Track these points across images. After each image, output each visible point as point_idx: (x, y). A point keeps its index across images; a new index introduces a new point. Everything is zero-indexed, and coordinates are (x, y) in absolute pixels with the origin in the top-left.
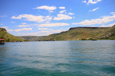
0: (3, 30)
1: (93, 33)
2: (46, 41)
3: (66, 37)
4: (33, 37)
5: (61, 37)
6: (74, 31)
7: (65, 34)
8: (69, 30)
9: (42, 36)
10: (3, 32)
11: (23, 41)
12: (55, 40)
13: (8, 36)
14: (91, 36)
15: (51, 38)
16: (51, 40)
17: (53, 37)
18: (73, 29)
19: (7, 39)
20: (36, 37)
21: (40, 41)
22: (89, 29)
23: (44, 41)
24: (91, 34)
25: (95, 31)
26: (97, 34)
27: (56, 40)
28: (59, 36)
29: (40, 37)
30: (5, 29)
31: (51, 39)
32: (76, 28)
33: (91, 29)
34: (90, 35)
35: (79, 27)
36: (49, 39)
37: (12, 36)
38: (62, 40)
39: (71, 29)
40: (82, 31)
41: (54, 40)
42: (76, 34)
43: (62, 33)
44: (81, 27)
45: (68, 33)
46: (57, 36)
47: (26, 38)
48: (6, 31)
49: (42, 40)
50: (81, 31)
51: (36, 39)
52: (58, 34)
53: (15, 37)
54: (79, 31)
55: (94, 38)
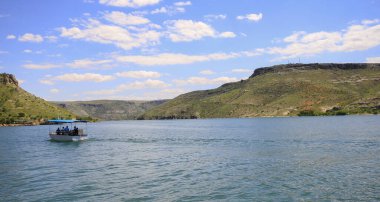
0: (5, 81)
1: (344, 88)
2: (164, 118)
4: (118, 104)
5: (222, 105)
6: (271, 80)
7: (236, 92)
8: (253, 76)
9: (151, 102)
10: (4, 89)
12: (197, 114)
13: (22, 101)
14: (339, 100)
15: (184, 107)
16: (182, 115)
17: (189, 105)
18: (268, 74)
19: (16, 111)
20: (131, 103)
21: (141, 118)
22: (329, 72)
23: (157, 118)
24: (337, 92)
25: (355, 79)
26: (363, 90)
27: (203, 116)
28: (214, 99)
29: (143, 105)
30: (11, 77)
31: (183, 112)
32: (280, 68)
33: (339, 72)
34: (336, 97)
35: (289, 66)
36: (175, 110)
37: (35, 100)
38: (227, 114)
39: (258, 72)
40: (303, 78)
41: (193, 117)
42: (279, 91)
43: (227, 87)
44: (297, 66)
45: (247, 90)
46: (205, 101)
47: (94, 109)
48: (15, 83)
49: (151, 114)
50: (299, 79)
51: (131, 112)
52: (210, 93)
53: (45, 104)
54: (289, 80)
55: (347, 108)
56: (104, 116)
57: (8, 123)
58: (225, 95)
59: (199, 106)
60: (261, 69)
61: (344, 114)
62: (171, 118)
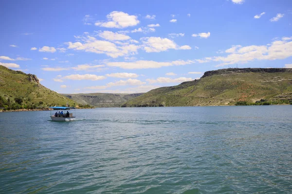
0: (30, 80)
1: (269, 86)
2: (140, 106)
3: (192, 97)
4: (108, 96)
5: (181, 97)
6: (215, 80)
8: (203, 77)
9: (132, 95)
10: (29, 85)
11: (77, 106)
12: (164, 103)
13: (41, 93)
14: (265, 94)
15: (155, 98)
16: (153, 104)
17: (158, 97)
18: (214, 75)
19: (37, 100)
20: (117, 95)
21: (124, 106)
22: (258, 74)
23: (135, 106)
24: (263, 89)
25: (277, 80)
26: (283, 87)
27: (168, 105)
28: (176, 93)
29: (126, 97)
30: (34, 76)
31: (153, 102)
32: (223, 71)
33: (265, 74)
34: (262, 92)
35: (230, 70)
36: (148, 100)
37: (50, 93)
38: (184, 104)
39: (207, 74)
40: (239, 78)
41: (161, 106)
42: (222, 88)
43: (185, 85)
44: (235, 70)
45: (200, 87)
46: (169, 94)
47: (91, 99)
48: (37, 81)
49: (131, 103)
50: (236, 79)
51: (117, 101)
52: (172, 89)
53: (57, 95)
54: (229, 80)
55: (270, 100)
56: (98, 104)
57: (32, 108)
58: (184, 90)
59: (165, 98)
60: (210, 72)
61: (268, 104)
62: (145, 106)
